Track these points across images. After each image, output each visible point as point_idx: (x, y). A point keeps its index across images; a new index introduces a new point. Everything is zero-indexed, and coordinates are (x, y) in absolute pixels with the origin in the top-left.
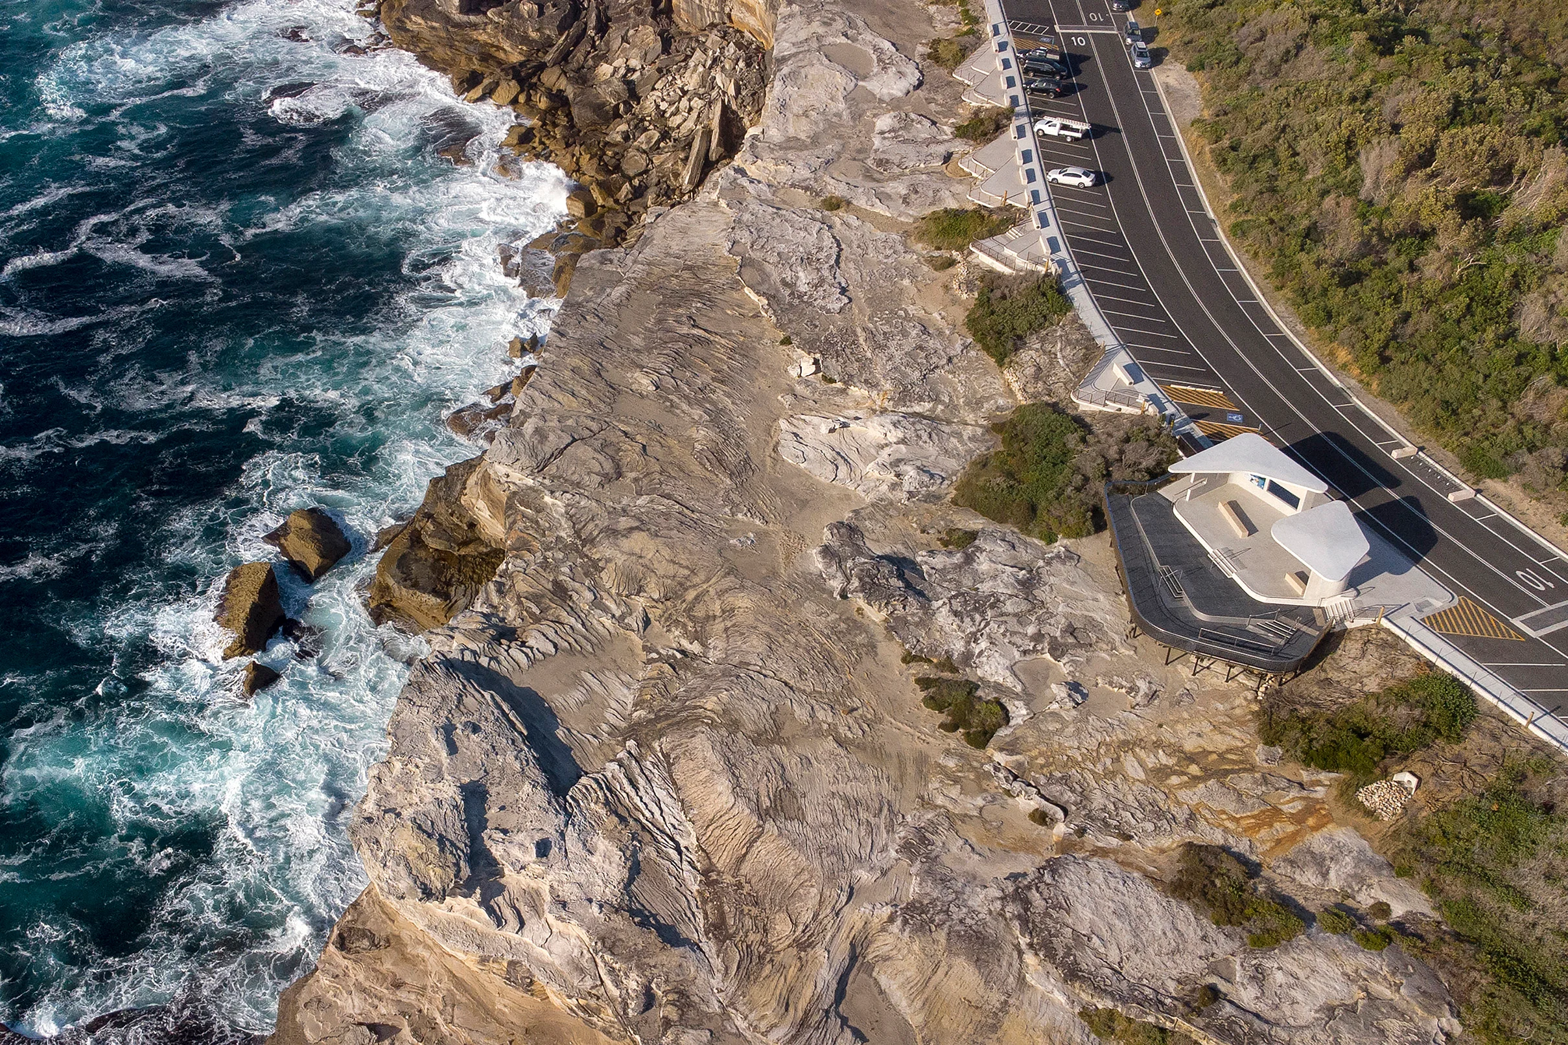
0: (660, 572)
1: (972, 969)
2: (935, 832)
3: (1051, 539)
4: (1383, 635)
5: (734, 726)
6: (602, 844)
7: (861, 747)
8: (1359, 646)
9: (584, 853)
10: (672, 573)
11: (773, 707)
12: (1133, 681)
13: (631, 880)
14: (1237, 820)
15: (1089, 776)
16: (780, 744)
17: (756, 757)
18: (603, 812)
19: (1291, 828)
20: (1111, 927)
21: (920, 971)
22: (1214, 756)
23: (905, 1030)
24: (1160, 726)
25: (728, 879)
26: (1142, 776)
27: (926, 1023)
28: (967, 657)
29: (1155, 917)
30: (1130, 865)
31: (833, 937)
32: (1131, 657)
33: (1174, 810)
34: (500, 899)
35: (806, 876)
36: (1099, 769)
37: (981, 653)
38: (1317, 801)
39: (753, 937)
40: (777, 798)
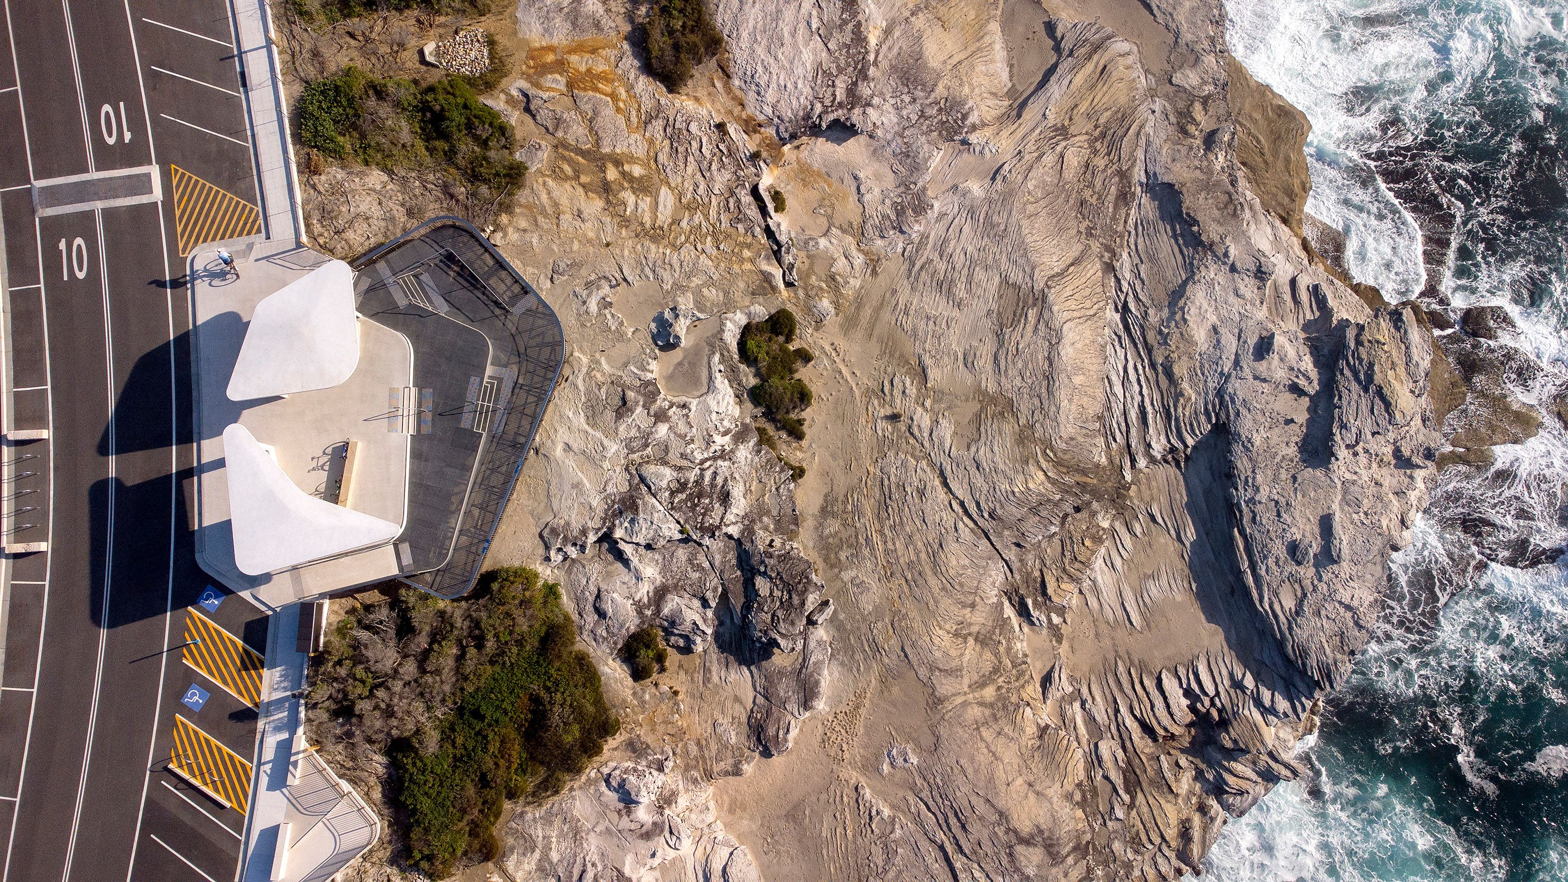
0: (1014, 747)
1: (927, 53)
2: (885, 217)
3: (551, 591)
4: (317, 228)
5: (1023, 438)
6: (1200, 335)
7: (904, 360)
8: (350, 235)
9: (1222, 330)
10: (1002, 740)
11: (973, 449)
12: (600, 314)
13: (1185, 283)
14: (614, 96)
15: (713, 213)
16: (985, 393)
17: (1018, 382)
18: (1185, 385)
19: (574, 58)
20: (793, 34)
21: (972, 67)
22: (584, 179)
23: (1007, 24)
24: (608, 245)
25: (1096, 246)
26: (664, 190)
27: (988, 21)
28: (740, 437)
29: (751, 25)
30: (735, 98)
31: (1033, 130)
32: (581, 349)
33: (659, 136)
34: (1309, 316)
35: (1030, 208)
36: (698, 217)
37: (725, 434)
38: (528, 78)
39: (1100, 162)
40: (1018, 317)
